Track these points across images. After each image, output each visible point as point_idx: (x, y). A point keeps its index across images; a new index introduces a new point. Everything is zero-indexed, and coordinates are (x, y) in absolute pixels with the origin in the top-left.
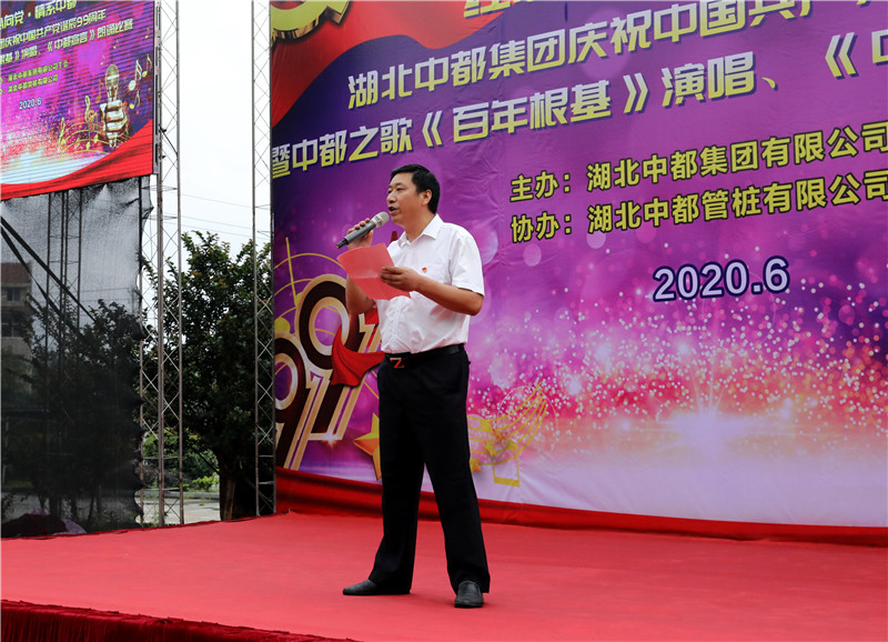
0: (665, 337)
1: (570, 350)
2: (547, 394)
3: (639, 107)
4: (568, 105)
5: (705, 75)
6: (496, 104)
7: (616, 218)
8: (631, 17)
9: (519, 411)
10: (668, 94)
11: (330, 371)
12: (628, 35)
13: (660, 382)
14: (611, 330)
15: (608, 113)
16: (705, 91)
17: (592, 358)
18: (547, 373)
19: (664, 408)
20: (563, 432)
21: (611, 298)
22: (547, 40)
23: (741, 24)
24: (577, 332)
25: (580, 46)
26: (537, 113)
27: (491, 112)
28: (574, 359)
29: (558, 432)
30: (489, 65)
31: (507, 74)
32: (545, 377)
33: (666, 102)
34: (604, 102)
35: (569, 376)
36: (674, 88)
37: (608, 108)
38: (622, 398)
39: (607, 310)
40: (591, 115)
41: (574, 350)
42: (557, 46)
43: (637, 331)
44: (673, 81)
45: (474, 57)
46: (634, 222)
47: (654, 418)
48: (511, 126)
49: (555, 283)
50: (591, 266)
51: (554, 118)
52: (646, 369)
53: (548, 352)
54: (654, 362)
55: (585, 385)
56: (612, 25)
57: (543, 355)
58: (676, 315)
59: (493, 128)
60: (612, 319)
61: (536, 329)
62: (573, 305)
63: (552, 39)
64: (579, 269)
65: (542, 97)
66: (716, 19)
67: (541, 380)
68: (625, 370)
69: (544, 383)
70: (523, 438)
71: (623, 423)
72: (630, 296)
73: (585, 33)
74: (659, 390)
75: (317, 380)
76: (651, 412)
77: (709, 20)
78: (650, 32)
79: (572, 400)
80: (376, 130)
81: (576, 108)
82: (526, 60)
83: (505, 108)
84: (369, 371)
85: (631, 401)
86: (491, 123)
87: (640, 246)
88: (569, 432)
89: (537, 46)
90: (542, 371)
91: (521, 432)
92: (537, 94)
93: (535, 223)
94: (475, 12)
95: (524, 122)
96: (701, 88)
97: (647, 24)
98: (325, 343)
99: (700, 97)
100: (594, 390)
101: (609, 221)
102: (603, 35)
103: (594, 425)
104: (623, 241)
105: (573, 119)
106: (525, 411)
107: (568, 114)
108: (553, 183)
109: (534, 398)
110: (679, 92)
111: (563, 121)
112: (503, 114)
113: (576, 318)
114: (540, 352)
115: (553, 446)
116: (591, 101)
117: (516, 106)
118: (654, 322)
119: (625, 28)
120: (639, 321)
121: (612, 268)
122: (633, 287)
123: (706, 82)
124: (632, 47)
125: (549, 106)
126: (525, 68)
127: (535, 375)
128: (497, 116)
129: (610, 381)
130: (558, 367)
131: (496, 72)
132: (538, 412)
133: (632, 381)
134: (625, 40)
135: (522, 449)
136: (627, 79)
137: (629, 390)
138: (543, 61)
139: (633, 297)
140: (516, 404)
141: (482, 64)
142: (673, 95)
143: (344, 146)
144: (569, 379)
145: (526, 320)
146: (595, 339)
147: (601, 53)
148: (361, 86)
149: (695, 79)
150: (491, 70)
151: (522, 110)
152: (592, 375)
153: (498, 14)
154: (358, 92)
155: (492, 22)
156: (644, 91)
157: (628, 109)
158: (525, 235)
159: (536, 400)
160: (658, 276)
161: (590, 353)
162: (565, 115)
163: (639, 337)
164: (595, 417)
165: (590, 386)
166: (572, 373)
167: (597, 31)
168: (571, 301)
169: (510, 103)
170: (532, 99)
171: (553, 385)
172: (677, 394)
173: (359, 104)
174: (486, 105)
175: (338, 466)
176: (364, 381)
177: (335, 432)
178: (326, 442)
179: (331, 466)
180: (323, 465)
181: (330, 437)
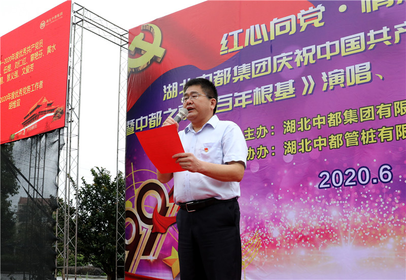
0: (324, 207)
1: (274, 215)
2: (261, 237)
3: (310, 92)
4: (273, 92)
5: (345, 74)
6: (236, 94)
7: (299, 147)
8: (305, 49)
9: (246, 246)
10: (325, 85)
11: (152, 226)
12: (304, 58)
13: (321, 230)
14: (295, 203)
15: (294, 95)
16: (345, 82)
17: (285, 218)
18: (262, 226)
19: (323, 244)
20: (269, 256)
21: (296, 187)
22: (262, 62)
23: (363, 48)
24: (278, 206)
25: (278, 65)
26: (257, 97)
27: (234, 98)
28: (275, 219)
29: (266, 256)
30: (232, 76)
31: (241, 80)
32: (260, 228)
33: (324, 88)
34: (292, 90)
35: (273, 227)
36: (328, 82)
37: (294, 93)
38: (301, 239)
39: (294, 193)
40: (285, 96)
41: (276, 214)
42: (267, 65)
43: (310, 204)
44: (328, 78)
45: (225, 72)
46: (308, 149)
47: (318, 249)
48: (244, 104)
49: (267, 181)
50: (285, 172)
51: (266, 99)
52: (314, 223)
53: (262, 215)
54: (319, 220)
55: (281, 232)
56: (295, 53)
57: (260, 217)
58: (331, 195)
59: (235, 106)
60: (296, 198)
61: (256, 204)
62: (275, 191)
63: (265, 62)
64: (279, 173)
65: (260, 89)
66: (350, 47)
67: (258, 230)
68: (303, 224)
69: (260, 231)
70: (248, 259)
71: (301, 252)
72: (306, 186)
73: (281, 58)
74: (321, 234)
75: (145, 230)
76: (317, 246)
77: (346, 48)
78: (315, 56)
79: (274, 240)
80: (176, 109)
81: (277, 94)
82: (251, 73)
83: (241, 96)
84: (171, 225)
85: (306, 240)
86: (234, 103)
87: (311, 160)
88: (272, 256)
89: (256, 65)
90: (259, 225)
91: (247, 256)
92: (257, 88)
93: (256, 151)
94: (226, 52)
95: (251, 102)
96: (342, 80)
97: (313, 52)
98: (149, 212)
99: (342, 85)
100: (286, 234)
101: (295, 149)
102: (291, 58)
103: (286, 252)
104: (302, 158)
105: (276, 99)
106: (250, 246)
107: (273, 97)
108: (265, 131)
109: (255, 238)
110: (331, 83)
111: (270, 100)
112: (240, 99)
113: (277, 198)
114: (258, 216)
115: (263, 263)
116: (285, 90)
117: (246, 95)
118: (319, 199)
119: (302, 54)
120: (311, 199)
121: (297, 172)
122: (308, 182)
123: (345, 78)
124: (306, 63)
125: (263, 93)
126: (250, 76)
127: (255, 227)
128: (237, 100)
129: (295, 230)
130: (267, 223)
131: (236, 79)
132: (256, 246)
133: (307, 230)
134: (302, 60)
135: (247, 265)
136: (304, 79)
137: (305, 234)
138: (260, 72)
139: (308, 187)
140: (245, 242)
141: (229, 76)
142: (328, 85)
143: (160, 118)
144: (273, 229)
145: (251, 200)
146: (287, 208)
147: (289, 67)
148: (169, 90)
149: (339, 77)
150: (233, 78)
151: (250, 96)
152: (285, 227)
153: (237, 52)
154: (168, 93)
155: (234, 56)
156: (313, 83)
157: (304, 93)
158: (251, 157)
159: (256, 240)
160: (321, 175)
161: (284, 216)
162: (271, 98)
163: (310, 207)
164: (286, 248)
165: (284, 232)
166: (275, 226)
167: (287, 56)
168: (275, 190)
169: (243, 93)
170: (254, 91)
171: (264, 232)
172: (331, 236)
173: (168, 98)
174: (231, 95)
175: (155, 272)
176: (168, 231)
177: (154, 255)
178: (149, 260)
179: (151, 272)
180: (148, 271)
181: (151, 258)
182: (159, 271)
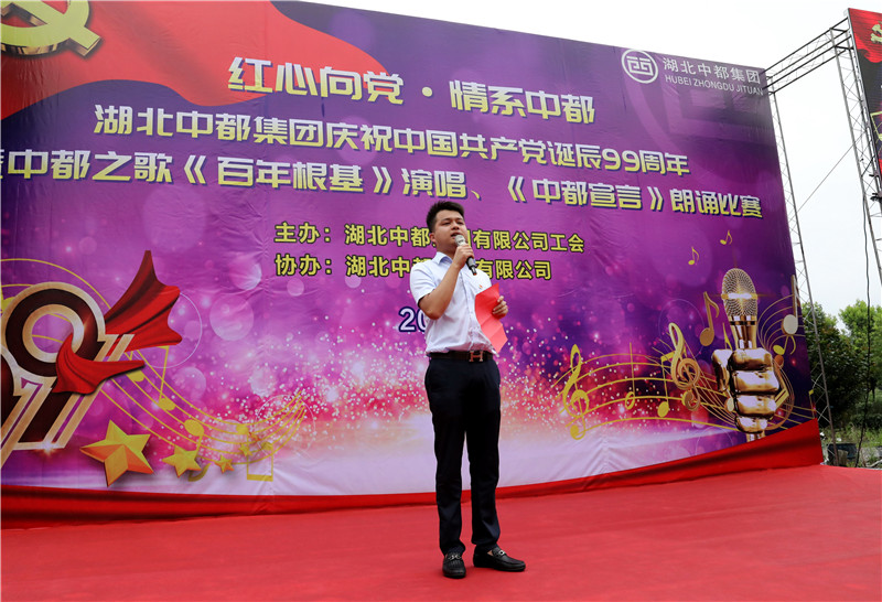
0: (407, 358)
1: (329, 366)
2: (306, 401)
3: (385, 190)
4: (327, 176)
5: (433, 180)
6: (260, 162)
7: (369, 267)
8: (376, 128)
9: (277, 417)
10: (407, 187)
11: (53, 379)
12: (375, 140)
13: (403, 392)
14: (365, 351)
15: (361, 190)
16: (433, 190)
17: (348, 372)
18: (307, 384)
19: (405, 412)
20: (319, 433)
21: (366, 327)
22: (307, 125)
23: (455, 153)
24: (336, 353)
25: (336, 138)
26: (300, 177)
27: (256, 169)
28: (332, 373)
29: (315, 433)
30: (253, 130)
31: (270, 141)
32: (304, 387)
33: (406, 191)
34: (358, 181)
35: (327, 386)
36: (411, 183)
37: (361, 186)
38: (372, 404)
39: (362, 335)
40: (346, 187)
41: (332, 366)
42: (316, 132)
43: (386, 353)
44: (410, 178)
45: (239, 121)
46: (384, 272)
47: (397, 419)
48: (275, 182)
49: (319, 312)
50: (349, 301)
51: (314, 183)
52: (392, 382)
53: (308, 367)
54: (399, 376)
55: (342, 394)
56: (362, 129)
57: (304, 369)
58: (416, 342)
59: (258, 180)
60: (365, 343)
61: (297, 347)
62: (332, 330)
63: (312, 126)
64: (338, 302)
65: (304, 166)
66: (438, 146)
67: (301, 389)
68: (376, 382)
69: (304, 392)
70: (280, 439)
71: (372, 424)
72: (380, 326)
73: (340, 129)
74: (402, 398)
75: (30, 388)
76: (395, 414)
77: (433, 145)
78: (391, 141)
79: (329, 406)
80: (130, 158)
81: (335, 180)
82: (288, 135)
83: (270, 168)
84: (109, 378)
85: (380, 406)
86: (256, 176)
87: (388, 290)
88: (325, 432)
89: (298, 127)
90: (302, 382)
91: (278, 434)
92: (299, 163)
93: (298, 261)
94: (241, 87)
95: (289, 182)
96: (430, 187)
97: (389, 136)
98: (48, 349)
99: (430, 193)
100: (349, 398)
101: (364, 269)
102: (355, 134)
103: (348, 426)
104: (375, 285)
105: (332, 188)
106: (284, 416)
107: (327, 183)
108: (315, 233)
109: (293, 404)
110: (414, 187)
111: (323, 188)
112: (268, 171)
113: (335, 341)
114: (301, 366)
115: (309, 445)
116: (347, 178)
117: (279, 168)
118: (399, 347)
119: (372, 133)
120: (387, 345)
121: (366, 304)
122: (383, 320)
123: (433, 184)
124: (378, 148)
125: (310, 174)
126: (287, 141)
127: (296, 386)
128: (262, 173)
129: (363, 391)
130: (317, 379)
131: (260, 139)
132: (296, 416)
133: (381, 391)
134: (373, 142)
135: (278, 448)
136: (375, 169)
137: (378, 398)
138: (304, 139)
139: (383, 327)
140: (275, 409)
141: (247, 130)
142: (411, 188)
143: (86, 166)
144: (327, 389)
145: (288, 340)
146: (351, 357)
147: (354, 146)
149: (426, 181)
150: (255, 135)
151: (286, 172)
152: (348, 386)
153: (254, 96)
155: (255, 100)
156: (389, 180)
157: (377, 190)
158: (289, 270)
159: (295, 407)
160: (402, 313)
161: (347, 368)
162: (325, 183)
163: (387, 358)
164: (349, 419)
165: (346, 394)
166: (331, 384)
167: (350, 130)
168: (332, 327)
169: (275, 165)
170: (294, 165)
171: (312, 394)
172: (415, 401)
173: (107, 130)
174: (251, 161)
175: (56, 475)
176: (100, 389)
177: (55, 440)
178: (42, 451)
179: (43, 475)
180: (34, 476)
181: (47, 445)
182: (68, 472)
